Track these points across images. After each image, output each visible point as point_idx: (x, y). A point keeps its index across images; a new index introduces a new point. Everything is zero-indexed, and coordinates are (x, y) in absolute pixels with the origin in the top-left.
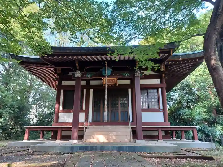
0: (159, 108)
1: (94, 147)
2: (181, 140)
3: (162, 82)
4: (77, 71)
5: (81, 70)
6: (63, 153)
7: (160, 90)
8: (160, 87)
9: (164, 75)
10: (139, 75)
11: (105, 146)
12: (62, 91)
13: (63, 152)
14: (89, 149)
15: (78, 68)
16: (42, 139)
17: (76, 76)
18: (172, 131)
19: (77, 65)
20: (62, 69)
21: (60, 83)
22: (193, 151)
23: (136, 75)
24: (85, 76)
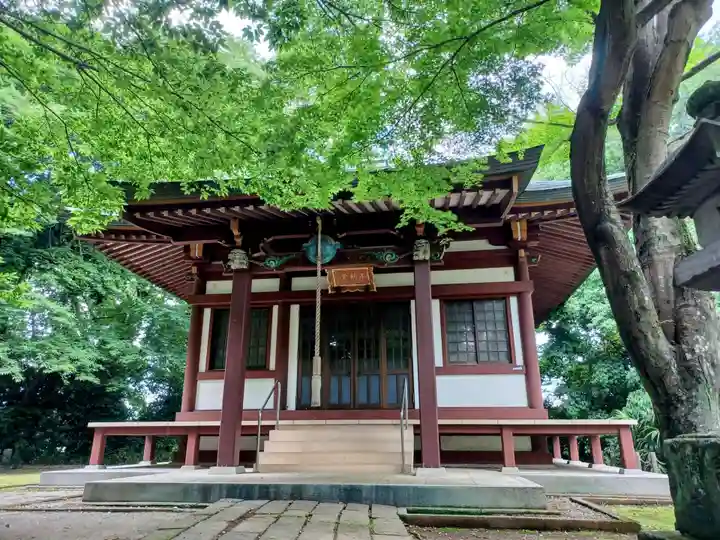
0: (511, 362)
1: (272, 490)
2: (590, 466)
3: (518, 276)
4: (236, 251)
5: (249, 246)
6: (179, 507)
7: (513, 301)
8: (513, 294)
9: (522, 253)
10: (428, 258)
11: (305, 485)
12: (207, 313)
13: (179, 504)
14: (257, 494)
15: (239, 241)
16: (148, 463)
17: (234, 266)
18: (551, 438)
19: (236, 232)
20: (205, 245)
21: (202, 289)
22: (599, 503)
23: (415, 258)
24: (262, 264)
